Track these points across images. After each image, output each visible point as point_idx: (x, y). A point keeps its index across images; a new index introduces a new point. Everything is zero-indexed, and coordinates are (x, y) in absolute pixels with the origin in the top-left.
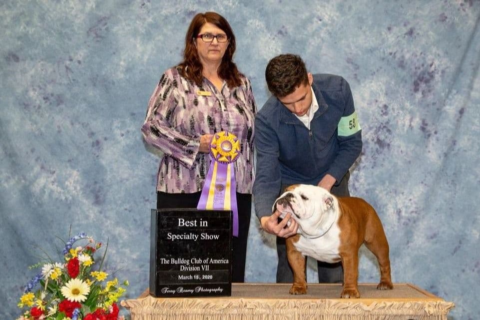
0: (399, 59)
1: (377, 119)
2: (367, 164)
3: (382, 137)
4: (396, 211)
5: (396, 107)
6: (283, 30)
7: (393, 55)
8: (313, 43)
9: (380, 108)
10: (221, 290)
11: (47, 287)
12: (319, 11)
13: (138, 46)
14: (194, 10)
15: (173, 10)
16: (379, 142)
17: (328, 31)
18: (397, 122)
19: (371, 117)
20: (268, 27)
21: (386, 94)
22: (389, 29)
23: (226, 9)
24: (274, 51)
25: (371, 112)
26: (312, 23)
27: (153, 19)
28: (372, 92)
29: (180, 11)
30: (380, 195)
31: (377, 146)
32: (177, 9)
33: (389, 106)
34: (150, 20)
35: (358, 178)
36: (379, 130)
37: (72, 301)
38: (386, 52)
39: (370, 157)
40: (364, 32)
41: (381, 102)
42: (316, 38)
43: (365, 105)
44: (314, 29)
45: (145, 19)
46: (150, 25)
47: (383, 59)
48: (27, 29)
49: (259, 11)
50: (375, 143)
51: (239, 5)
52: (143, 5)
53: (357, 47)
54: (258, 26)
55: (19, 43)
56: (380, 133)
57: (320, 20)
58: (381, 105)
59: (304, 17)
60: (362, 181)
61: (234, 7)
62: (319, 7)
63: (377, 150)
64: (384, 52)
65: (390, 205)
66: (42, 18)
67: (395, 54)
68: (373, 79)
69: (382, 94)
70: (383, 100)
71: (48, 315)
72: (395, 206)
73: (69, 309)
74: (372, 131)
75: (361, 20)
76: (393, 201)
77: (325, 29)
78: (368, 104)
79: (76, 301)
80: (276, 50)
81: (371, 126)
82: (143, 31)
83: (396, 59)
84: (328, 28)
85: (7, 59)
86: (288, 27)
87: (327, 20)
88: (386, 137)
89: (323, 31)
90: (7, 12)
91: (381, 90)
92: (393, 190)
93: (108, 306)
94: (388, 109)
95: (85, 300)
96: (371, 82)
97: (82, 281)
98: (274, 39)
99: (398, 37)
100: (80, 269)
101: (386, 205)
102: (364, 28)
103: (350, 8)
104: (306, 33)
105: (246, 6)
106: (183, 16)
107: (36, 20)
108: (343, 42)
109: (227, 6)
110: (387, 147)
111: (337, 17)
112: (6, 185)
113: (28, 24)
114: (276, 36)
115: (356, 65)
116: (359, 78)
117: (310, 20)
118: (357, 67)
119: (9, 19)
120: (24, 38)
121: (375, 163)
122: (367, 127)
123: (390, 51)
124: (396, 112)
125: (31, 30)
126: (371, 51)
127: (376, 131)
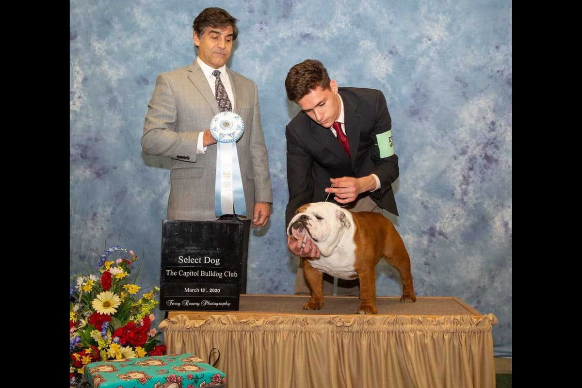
0: (507, 76)
1: (484, 135)
2: (475, 179)
3: (490, 153)
4: (502, 224)
5: (503, 124)
6: (394, 50)
7: (501, 72)
8: (422, 63)
9: (487, 124)
10: (229, 304)
11: (81, 299)
12: (428, 31)
13: (257, 68)
14: (309, 33)
15: (289, 33)
16: (487, 158)
17: (437, 50)
18: (505, 138)
19: (480, 133)
20: (379, 48)
21: (494, 111)
22: (497, 47)
23: (339, 31)
24: (385, 70)
25: (478, 129)
26: (421, 42)
27: (270, 42)
28: (480, 108)
29: (296, 34)
30: (489, 209)
31: (485, 161)
32: (293, 32)
33: (496, 123)
34: (268, 43)
35: (467, 193)
36: (487, 146)
37: (101, 314)
38: (494, 70)
39: (478, 172)
40: (473, 51)
41: (489, 119)
42: (425, 57)
43: (473, 121)
44: (424, 48)
45: (263, 42)
46: (268, 48)
47: (491, 77)
48: (156, 54)
49: (371, 32)
50: (483, 159)
51: (351, 27)
52: (262, 29)
53: (465, 66)
54: (369, 47)
55: (149, 67)
56: (487, 149)
57: (430, 40)
58: (489, 122)
59: (414, 38)
60: (470, 195)
61: (346, 28)
62: (428, 27)
63: (485, 166)
64: (492, 70)
65: (496, 219)
66: (169, 43)
67: (502, 71)
68: (481, 97)
69: (490, 111)
70: (490, 116)
71: (79, 328)
72: (502, 219)
73: (99, 321)
74: (480, 147)
75: (469, 40)
76: (500, 214)
77: (434, 48)
78: (476, 121)
79: (105, 314)
80: (386, 69)
81: (479, 142)
82: (262, 54)
83: (504, 76)
84: (437, 47)
85: (139, 82)
86: (398, 47)
87: (436, 40)
88: (494, 153)
89: (432, 51)
90: (138, 40)
91: (489, 107)
92: (500, 203)
93: (139, 319)
94: (496, 125)
95: (115, 313)
96: (480, 99)
97: (113, 293)
98: (385, 58)
99: (505, 55)
100: (112, 283)
101: (493, 218)
102: (472, 47)
103: (459, 28)
104: (415, 52)
105: (357, 27)
106: (299, 38)
107: (163, 45)
108: (452, 60)
109: (340, 28)
110: (495, 162)
111: (446, 37)
112: (138, 199)
113: (156, 50)
114: (386, 56)
115: (465, 83)
116: (467, 95)
117: (419, 40)
118: (465, 85)
119: (140, 46)
120: (152, 62)
121: (483, 177)
122: (475, 143)
123: (497, 69)
124: (503, 128)
125: (159, 55)
126: (480, 69)
127: (484, 146)
